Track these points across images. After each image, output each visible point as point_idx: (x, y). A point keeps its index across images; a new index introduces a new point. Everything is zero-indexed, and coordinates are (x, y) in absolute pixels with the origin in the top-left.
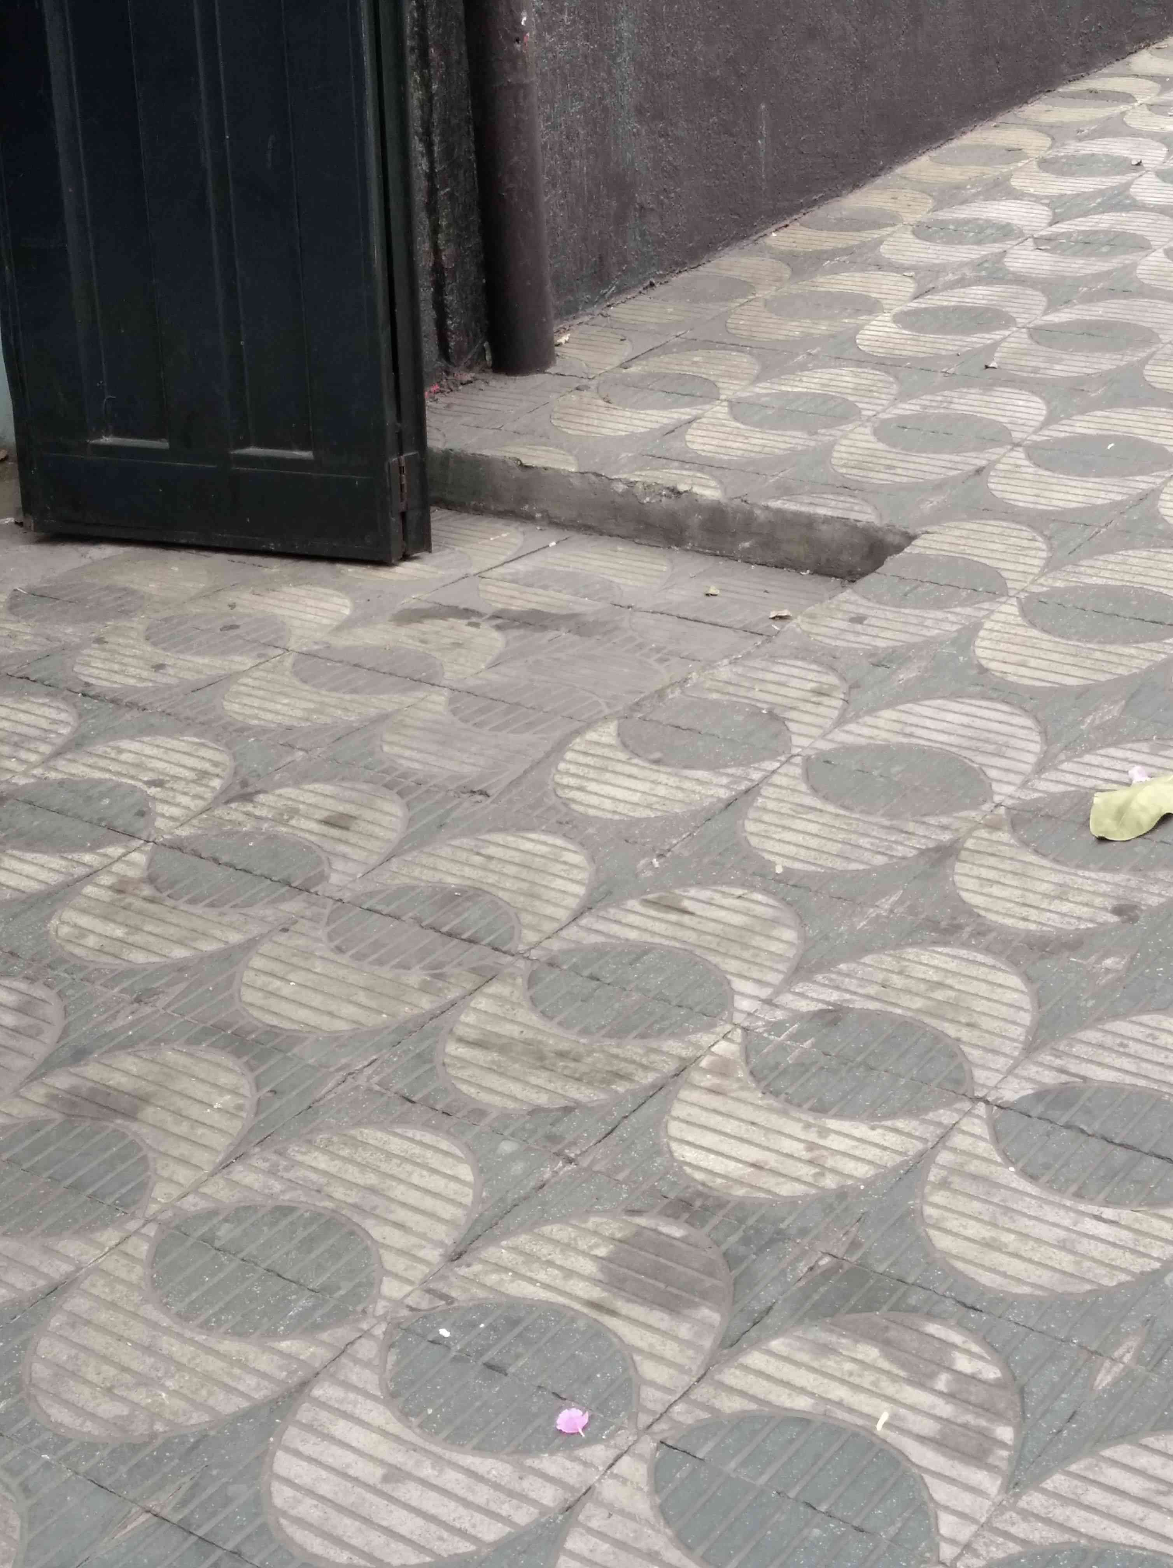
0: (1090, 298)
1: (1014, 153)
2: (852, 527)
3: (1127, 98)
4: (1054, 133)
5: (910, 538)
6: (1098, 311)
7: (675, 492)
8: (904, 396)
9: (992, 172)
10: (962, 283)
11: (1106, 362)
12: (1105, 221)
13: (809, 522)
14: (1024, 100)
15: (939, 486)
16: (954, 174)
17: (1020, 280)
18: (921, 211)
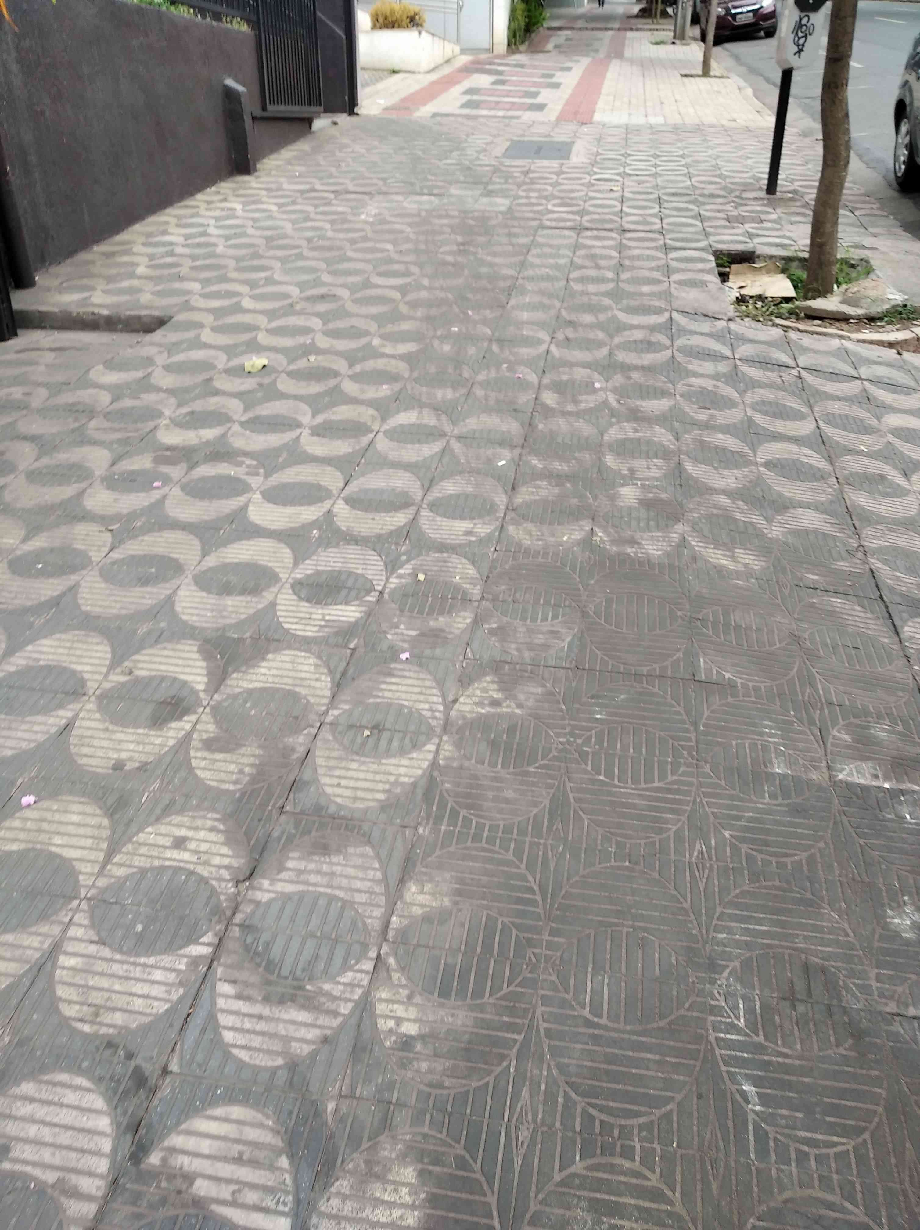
0: (204, 258)
1: (167, 223)
2: (153, 317)
3: (198, 207)
4: (178, 217)
5: (171, 318)
6: (208, 262)
7: (93, 314)
8: (155, 285)
9: (162, 228)
10: (162, 257)
11: (215, 274)
12: (202, 239)
13: (139, 318)
14: (165, 208)
15: (176, 305)
16: (149, 229)
17: (181, 255)
18: (142, 239)
